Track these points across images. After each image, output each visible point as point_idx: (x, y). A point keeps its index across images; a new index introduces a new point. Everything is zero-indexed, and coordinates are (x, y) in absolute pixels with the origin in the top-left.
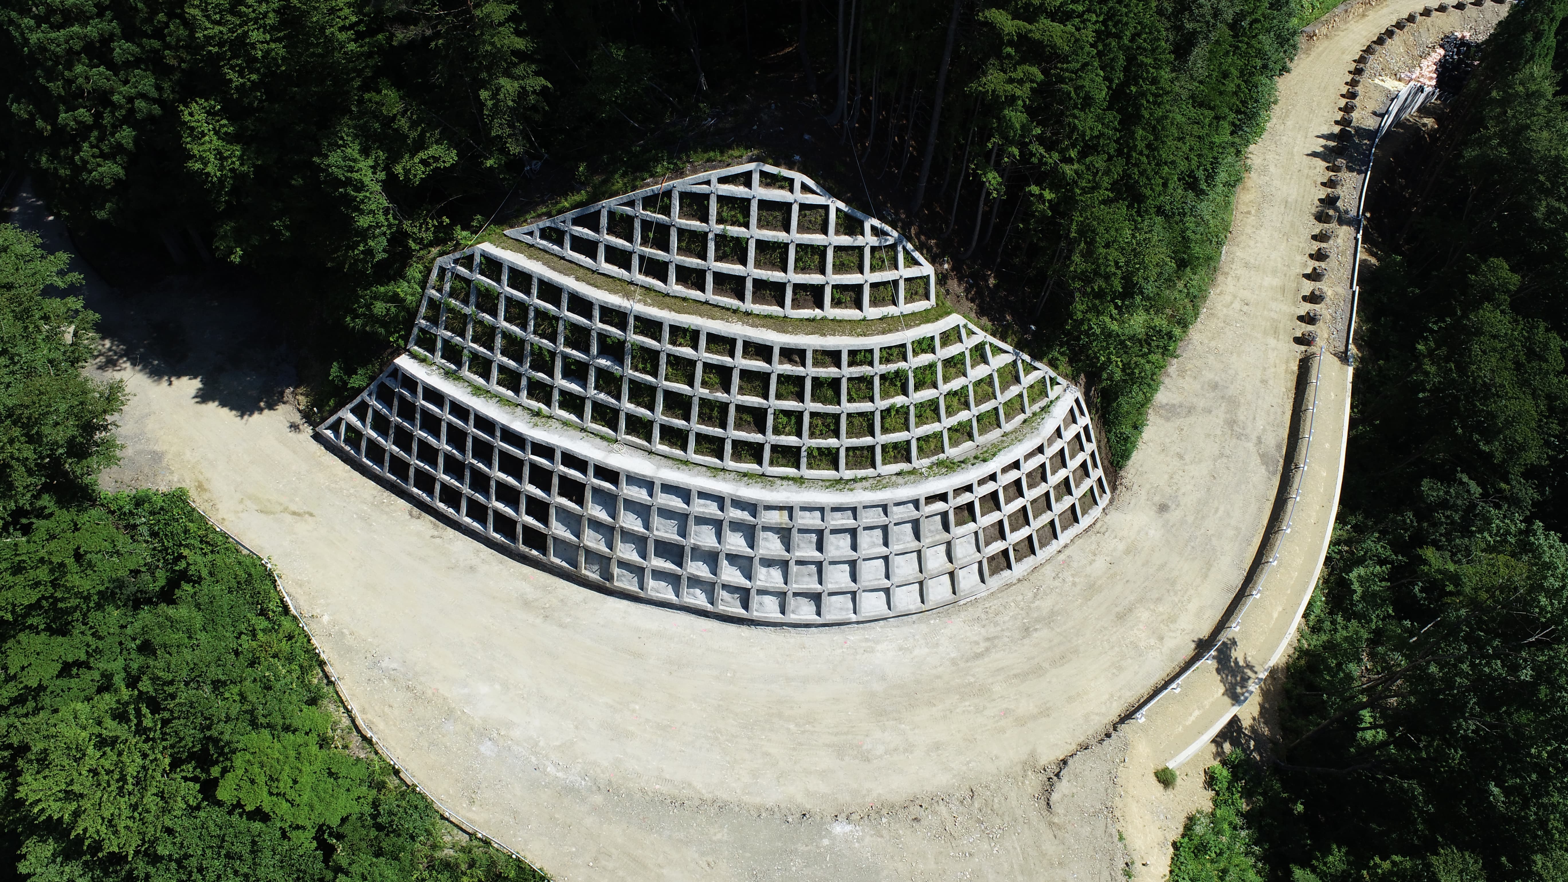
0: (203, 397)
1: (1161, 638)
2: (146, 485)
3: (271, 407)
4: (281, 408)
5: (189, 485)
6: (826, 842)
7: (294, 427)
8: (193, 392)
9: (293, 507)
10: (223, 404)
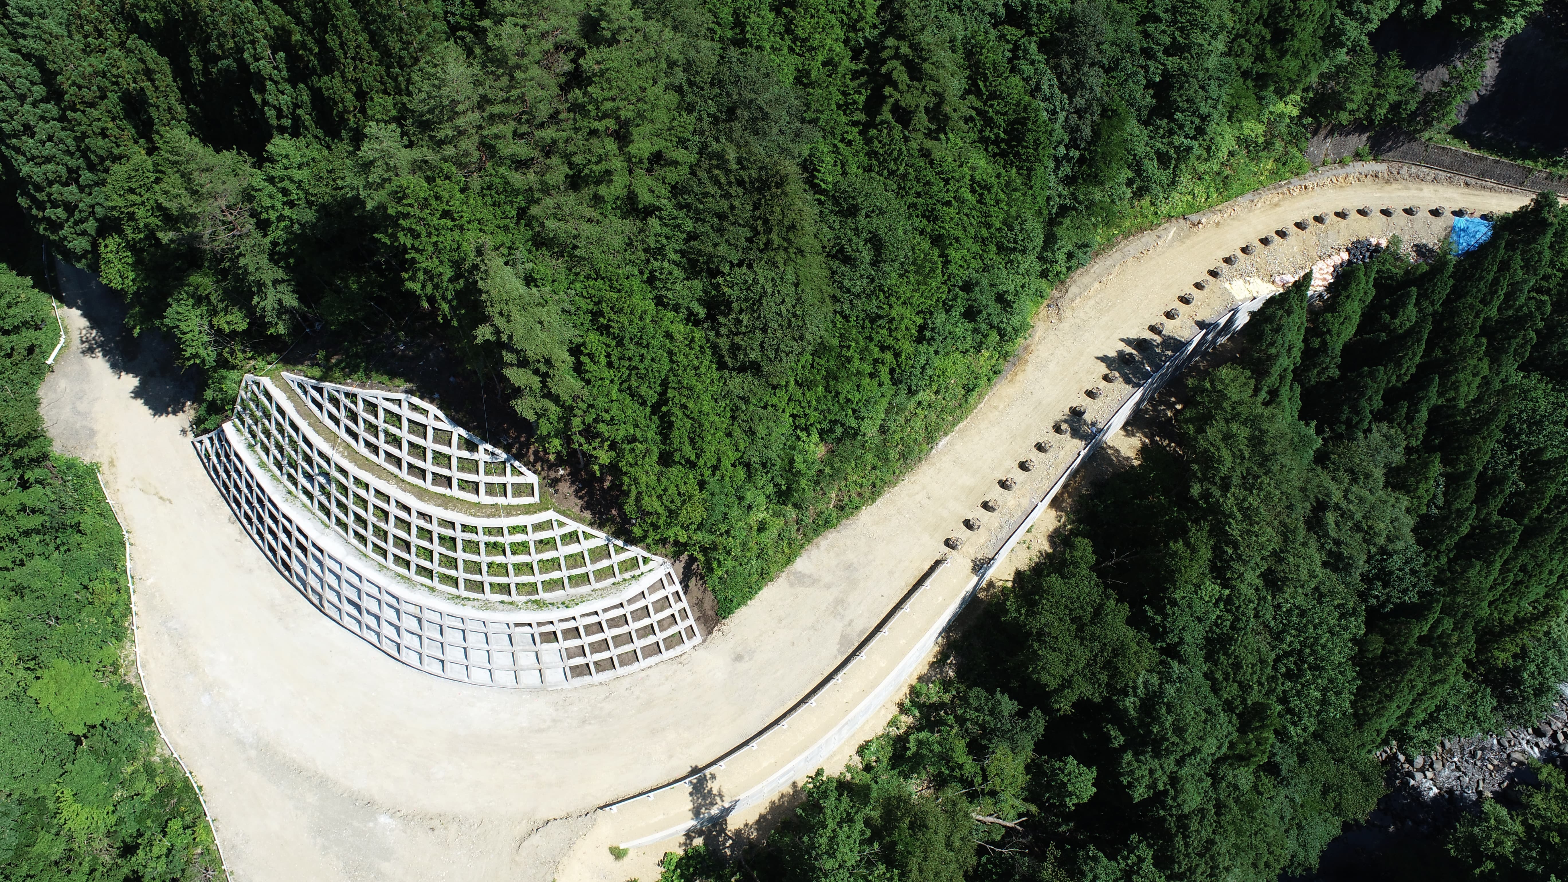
0: (138, 393)
1: (671, 757)
2: (79, 454)
3: (175, 413)
4: (181, 414)
5: (104, 461)
6: (371, 825)
7: (184, 432)
8: (132, 389)
9: (162, 494)
10: (146, 404)
